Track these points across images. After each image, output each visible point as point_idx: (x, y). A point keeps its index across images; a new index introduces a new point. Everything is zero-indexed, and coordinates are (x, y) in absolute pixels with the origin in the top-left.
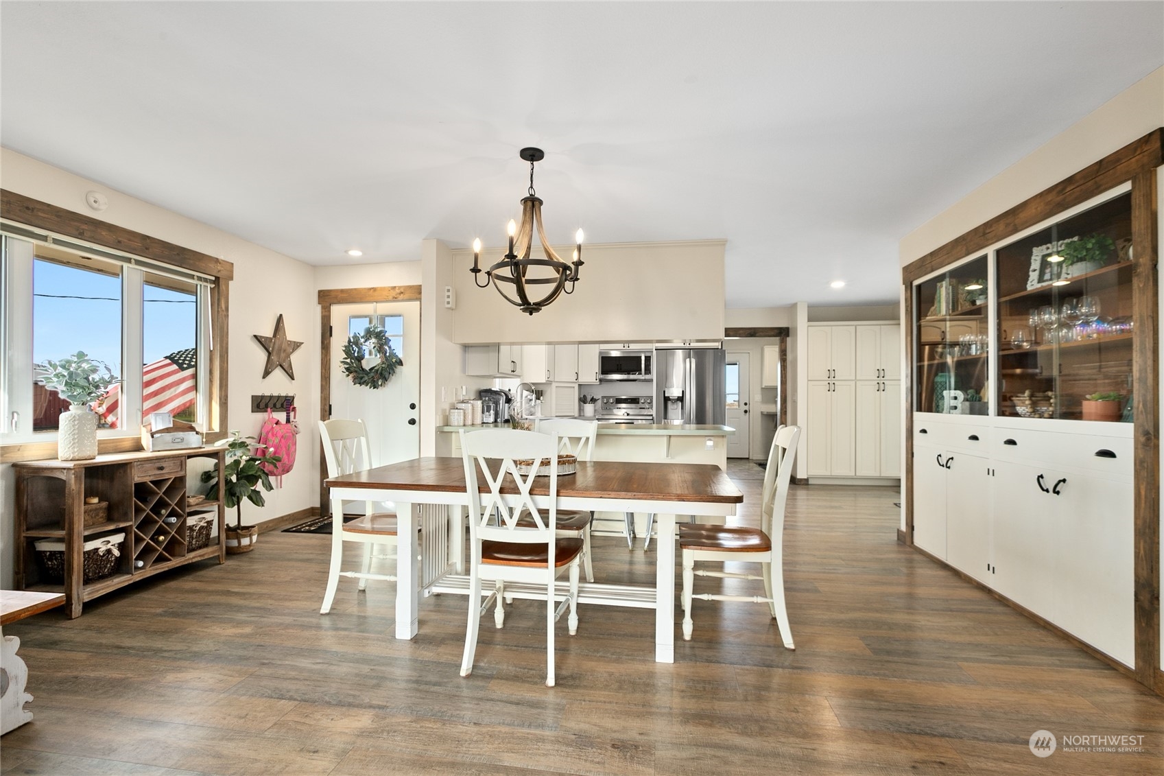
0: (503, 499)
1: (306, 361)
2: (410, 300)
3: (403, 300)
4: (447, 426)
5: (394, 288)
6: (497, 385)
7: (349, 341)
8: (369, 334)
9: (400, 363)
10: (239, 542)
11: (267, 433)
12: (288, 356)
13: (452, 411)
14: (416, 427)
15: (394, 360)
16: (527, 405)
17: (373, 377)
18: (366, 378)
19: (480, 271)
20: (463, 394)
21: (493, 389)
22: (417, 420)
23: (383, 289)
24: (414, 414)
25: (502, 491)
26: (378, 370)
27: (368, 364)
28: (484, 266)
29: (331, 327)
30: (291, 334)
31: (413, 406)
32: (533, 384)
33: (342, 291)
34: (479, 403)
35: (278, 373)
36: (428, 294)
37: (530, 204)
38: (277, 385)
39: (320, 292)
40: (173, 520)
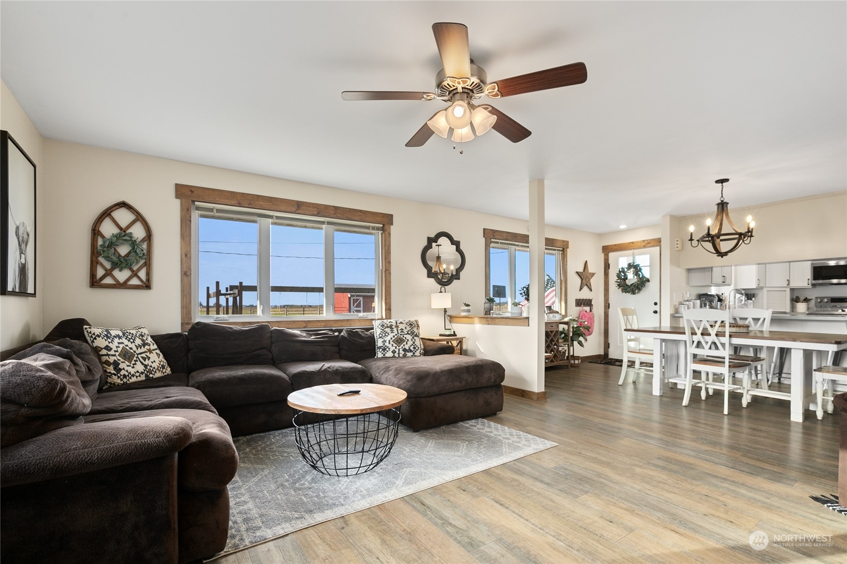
0: (703, 338)
1: (597, 282)
2: (654, 246)
3: (650, 247)
4: (677, 313)
5: (644, 241)
6: (713, 291)
7: (619, 271)
8: (630, 266)
9: (648, 281)
10: (574, 362)
11: (582, 316)
12: (590, 280)
13: (680, 305)
14: (658, 314)
15: (645, 279)
16: (740, 304)
17: (633, 289)
18: (629, 289)
19: (693, 240)
20: (687, 296)
21: (709, 293)
22: (658, 311)
23: (637, 242)
24: (657, 308)
25: (702, 334)
26: (635, 285)
27: (629, 282)
28: (695, 238)
29: (609, 264)
30: (591, 269)
31: (656, 304)
32: (744, 289)
33: (615, 245)
34: (698, 302)
35: (585, 288)
36: (666, 244)
37: (721, 206)
38: (585, 294)
39: (603, 247)
40: (556, 347)
